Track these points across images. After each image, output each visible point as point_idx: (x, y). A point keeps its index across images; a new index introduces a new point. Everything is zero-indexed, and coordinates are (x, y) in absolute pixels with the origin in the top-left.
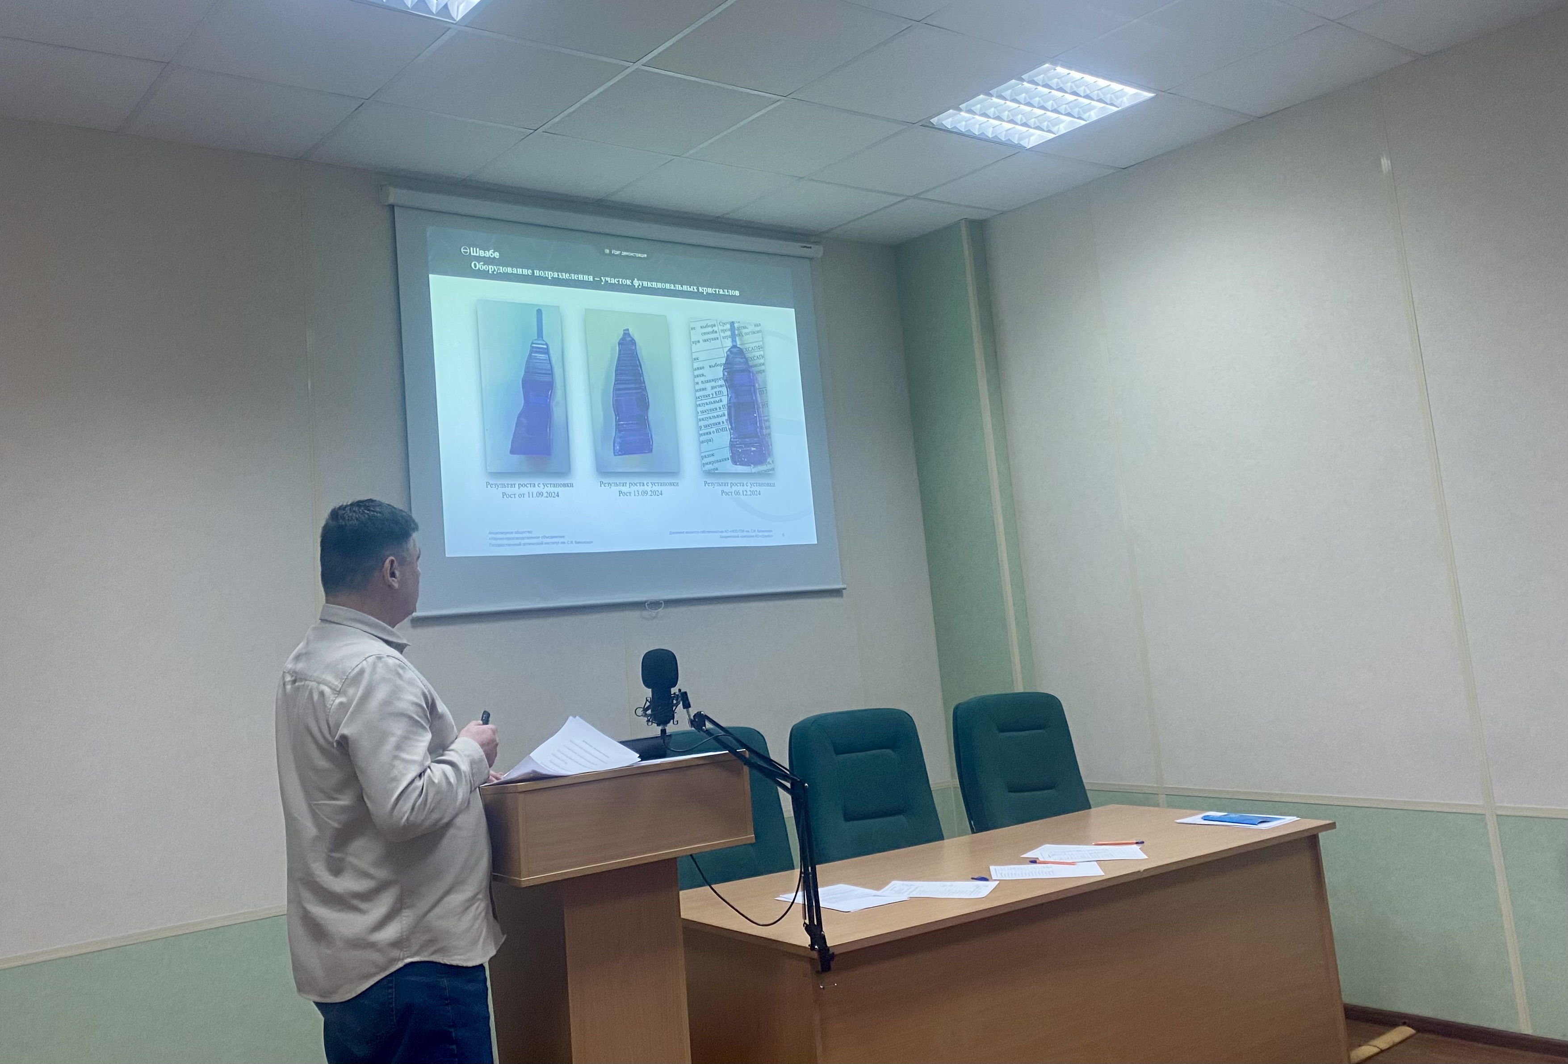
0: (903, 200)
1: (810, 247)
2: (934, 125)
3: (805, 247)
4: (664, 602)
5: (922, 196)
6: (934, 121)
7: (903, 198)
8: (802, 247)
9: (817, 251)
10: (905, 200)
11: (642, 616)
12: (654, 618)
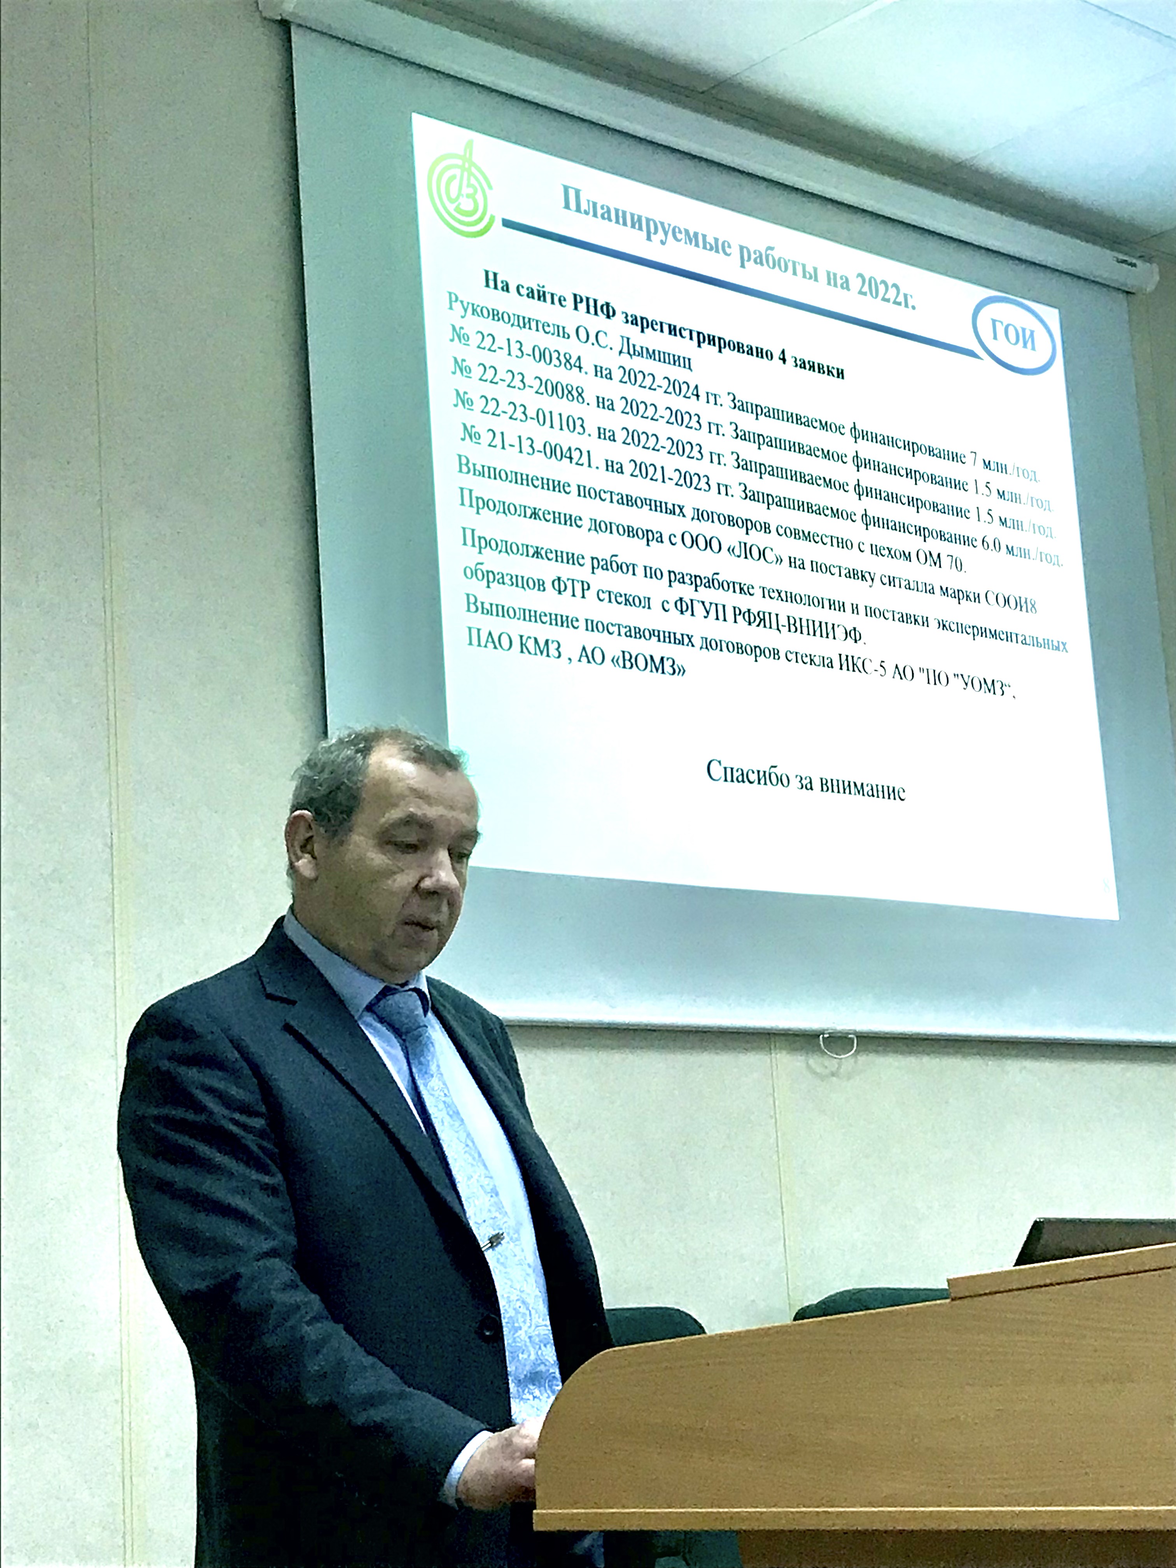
1: (1134, 265)
3: (1124, 262)
4: (857, 1037)
9: (1146, 276)
11: (808, 1067)
12: (833, 1074)
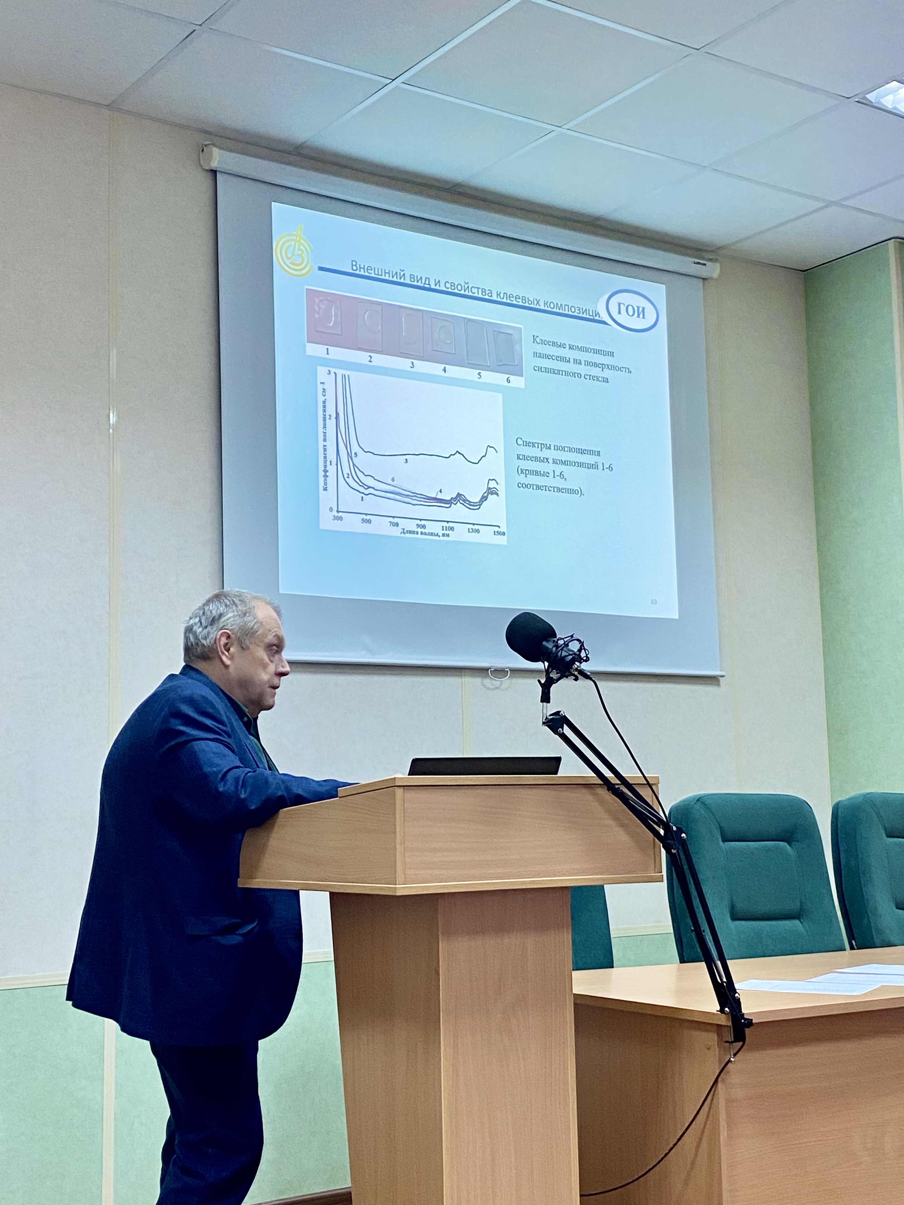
0: (822, 208)
1: (705, 265)
2: (872, 102)
3: (699, 263)
4: (510, 670)
5: (846, 203)
6: (872, 97)
7: (822, 205)
8: (695, 263)
9: (713, 270)
10: (826, 207)
11: (483, 685)
12: (497, 688)
